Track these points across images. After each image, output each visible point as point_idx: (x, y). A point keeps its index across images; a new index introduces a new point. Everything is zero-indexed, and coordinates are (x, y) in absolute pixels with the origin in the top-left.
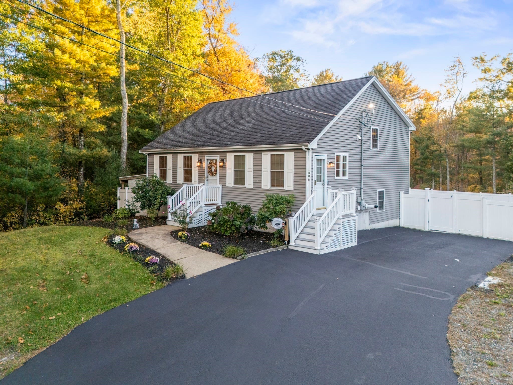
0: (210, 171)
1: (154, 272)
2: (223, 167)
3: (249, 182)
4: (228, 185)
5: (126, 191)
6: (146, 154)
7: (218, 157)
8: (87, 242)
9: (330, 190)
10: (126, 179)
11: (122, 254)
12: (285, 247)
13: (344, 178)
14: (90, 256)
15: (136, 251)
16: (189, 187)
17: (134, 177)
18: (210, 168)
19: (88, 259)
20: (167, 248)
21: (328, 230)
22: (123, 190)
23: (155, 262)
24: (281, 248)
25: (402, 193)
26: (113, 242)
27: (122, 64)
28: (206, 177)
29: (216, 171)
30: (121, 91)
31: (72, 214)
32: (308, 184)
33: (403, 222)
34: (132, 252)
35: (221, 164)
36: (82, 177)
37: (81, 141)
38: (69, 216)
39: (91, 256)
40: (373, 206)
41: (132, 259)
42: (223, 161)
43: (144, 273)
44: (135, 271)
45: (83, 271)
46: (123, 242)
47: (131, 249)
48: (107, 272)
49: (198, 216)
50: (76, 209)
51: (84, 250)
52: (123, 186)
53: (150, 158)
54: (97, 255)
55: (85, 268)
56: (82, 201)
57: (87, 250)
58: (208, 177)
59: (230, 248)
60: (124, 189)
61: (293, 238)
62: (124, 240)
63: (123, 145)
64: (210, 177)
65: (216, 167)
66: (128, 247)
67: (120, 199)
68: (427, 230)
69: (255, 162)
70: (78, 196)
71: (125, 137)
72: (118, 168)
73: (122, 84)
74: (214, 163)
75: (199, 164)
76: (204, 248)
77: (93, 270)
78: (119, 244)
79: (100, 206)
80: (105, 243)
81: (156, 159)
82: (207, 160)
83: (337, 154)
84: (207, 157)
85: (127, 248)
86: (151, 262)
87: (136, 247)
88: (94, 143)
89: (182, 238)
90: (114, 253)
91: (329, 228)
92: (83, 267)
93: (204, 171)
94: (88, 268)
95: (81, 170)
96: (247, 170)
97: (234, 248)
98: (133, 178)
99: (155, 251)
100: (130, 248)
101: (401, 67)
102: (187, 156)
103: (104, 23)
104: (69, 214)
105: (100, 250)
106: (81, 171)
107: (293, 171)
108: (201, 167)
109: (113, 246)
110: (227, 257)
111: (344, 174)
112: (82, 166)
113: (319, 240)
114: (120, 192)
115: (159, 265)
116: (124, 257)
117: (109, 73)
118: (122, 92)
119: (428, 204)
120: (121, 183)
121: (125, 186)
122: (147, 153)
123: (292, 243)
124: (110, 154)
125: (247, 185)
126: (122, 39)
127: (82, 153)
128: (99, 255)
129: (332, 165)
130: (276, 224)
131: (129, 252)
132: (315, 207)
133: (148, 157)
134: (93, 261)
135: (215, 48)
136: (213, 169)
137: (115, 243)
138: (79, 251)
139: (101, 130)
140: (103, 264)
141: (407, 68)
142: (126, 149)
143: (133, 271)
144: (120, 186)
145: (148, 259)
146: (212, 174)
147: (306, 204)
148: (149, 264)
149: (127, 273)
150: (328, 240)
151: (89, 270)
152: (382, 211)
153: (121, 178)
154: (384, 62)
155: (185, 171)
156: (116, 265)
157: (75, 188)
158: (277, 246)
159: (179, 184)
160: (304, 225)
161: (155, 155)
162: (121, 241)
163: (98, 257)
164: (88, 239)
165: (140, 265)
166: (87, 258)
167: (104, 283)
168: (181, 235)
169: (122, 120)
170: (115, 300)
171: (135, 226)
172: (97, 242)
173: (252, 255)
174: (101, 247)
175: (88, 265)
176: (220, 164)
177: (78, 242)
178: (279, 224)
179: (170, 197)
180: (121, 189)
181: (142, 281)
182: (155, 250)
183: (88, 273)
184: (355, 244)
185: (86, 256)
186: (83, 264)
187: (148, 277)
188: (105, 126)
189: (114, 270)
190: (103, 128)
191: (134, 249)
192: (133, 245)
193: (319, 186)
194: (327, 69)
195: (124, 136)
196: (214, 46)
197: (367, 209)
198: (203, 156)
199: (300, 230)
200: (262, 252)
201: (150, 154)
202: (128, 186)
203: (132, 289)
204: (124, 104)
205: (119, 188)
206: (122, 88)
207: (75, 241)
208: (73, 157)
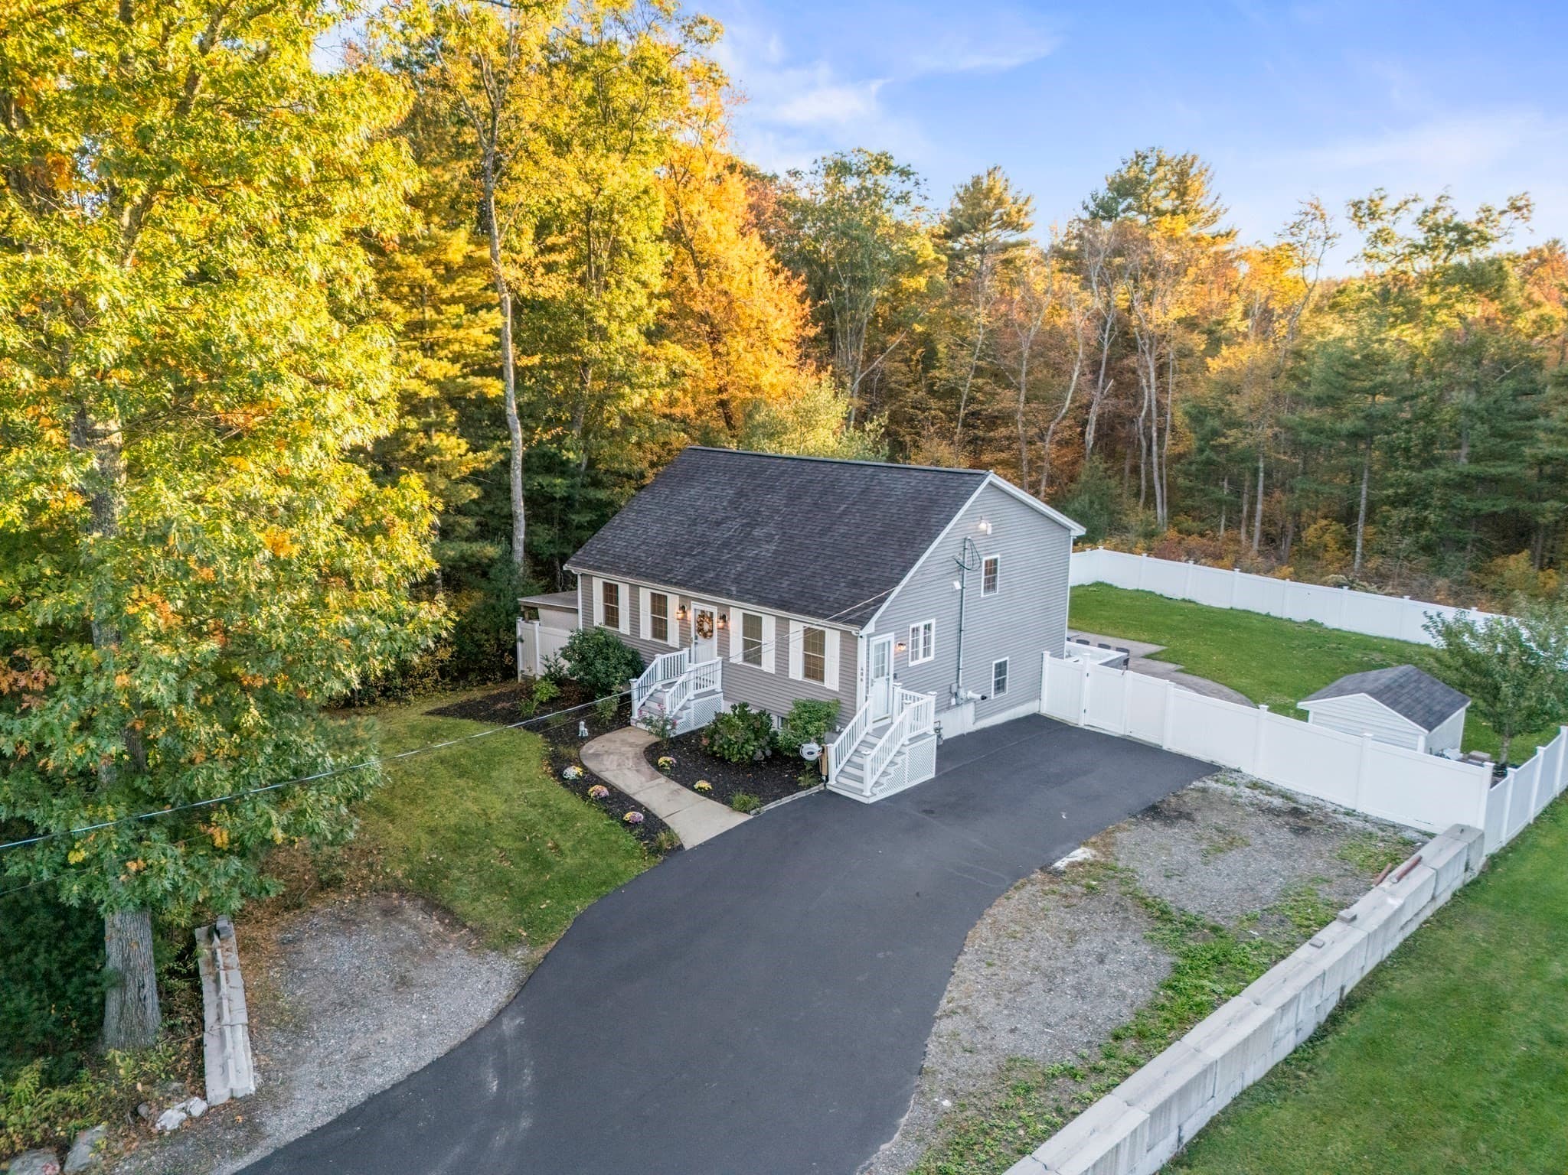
0: (700, 630)
1: (641, 838)
2: (724, 630)
3: (768, 664)
4: (732, 660)
5: (534, 628)
7: (714, 611)
8: (523, 775)
9: (898, 690)
10: (532, 604)
11: (589, 805)
12: (821, 786)
13: (928, 659)
14: (542, 806)
15: (607, 798)
16: (665, 660)
17: (549, 601)
18: (701, 625)
19: (542, 813)
21: (892, 755)
22: (528, 625)
23: (639, 821)
24: (815, 789)
25: (1047, 654)
26: (566, 777)
28: (693, 638)
29: (711, 631)
30: (508, 416)
32: (861, 686)
33: (1047, 706)
34: (601, 801)
35: (721, 624)
40: (979, 696)
41: (604, 814)
42: (723, 618)
43: (628, 840)
44: (615, 837)
45: (547, 835)
46: (580, 776)
47: (599, 795)
48: (578, 837)
51: (528, 794)
52: (528, 617)
54: (553, 805)
55: (546, 830)
57: (532, 793)
58: (696, 638)
59: (739, 797)
60: (531, 623)
61: (834, 772)
63: (515, 524)
64: (701, 640)
65: (710, 624)
66: (593, 791)
67: (522, 642)
68: (1081, 725)
69: (778, 633)
71: (520, 509)
73: (508, 401)
74: (707, 618)
75: (680, 616)
76: (701, 792)
78: (574, 781)
80: (552, 778)
81: (597, 583)
82: (696, 610)
83: (912, 626)
84: (694, 605)
85: (591, 792)
86: (634, 821)
87: (605, 792)
89: (665, 768)
90: (573, 800)
91: (889, 759)
92: (543, 827)
93: (689, 627)
96: (764, 642)
97: (746, 798)
98: (549, 605)
99: (632, 799)
100: (597, 793)
101: (1193, 171)
102: (658, 595)
105: (552, 794)
107: (839, 660)
108: (684, 620)
109: (570, 789)
110: (735, 810)
111: (926, 653)
113: (870, 781)
114: (521, 627)
115: (644, 825)
116: (592, 810)
118: (509, 419)
119: (1087, 682)
120: (522, 609)
123: (832, 782)
125: (764, 668)
128: (555, 805)
129: (903, 648)
130: (810, 752)
131: (598, 802)
132: (870, 719)
134: (551, 816)
136: (706, 627)
137: (570, 781)
138: (522, 796)
139: (472, 498)
140: (569, 824)
141: (1209, 174)
142: (523, 533)
143: (613, 838)
144: (521, 615)
145: (628, 816)
146: (705, 636)
147: (855, 719)
148: (631, 824)
149: (605, 839)
150: (884, 780)
151: (553, 833)
152: (1002, 695)
153: (522, 600)
154: (1152, 150)
155: (654, 619)
156: (586, 824)
158: (809, 787)
160: (851, 751)
161: (594, 578)
162: (576, 775)
163: (555, 809)
165: (619, 825)
166: (540, 810)
167: (582, 858)
168: (664, 763)
169: (512, 475)
170: (604, 883)
171: (582, 732)
172: (540, 776)
173: (772, 806)
174: (550, 788)
175: (547, 824)
176: (717, 624)
177: (510, 775)
178: (814, 752)
179: (635, 682)
180: (524, 621)
181: (629, 854)
182: (632, 797)
183: (554, 839)
184: (932, 775)
185: (536, 806)
186: (540, 821)
187: (635, 847)
188: (479, 489)
189: (586, 833)
190: (475, 493)
191: (603, 794)
192: (600, 788)
193: (880, 685)
194: (991, 168)
197: (968, 701)
198: (688, 602)
199: (845, 759)
200: (786, 800)
201: (584, 574)
202: (538, 621)
203: (621, 867)
204: (515, 443)
205: (520, 619)
206: (508, 410)
207: (503, 770)
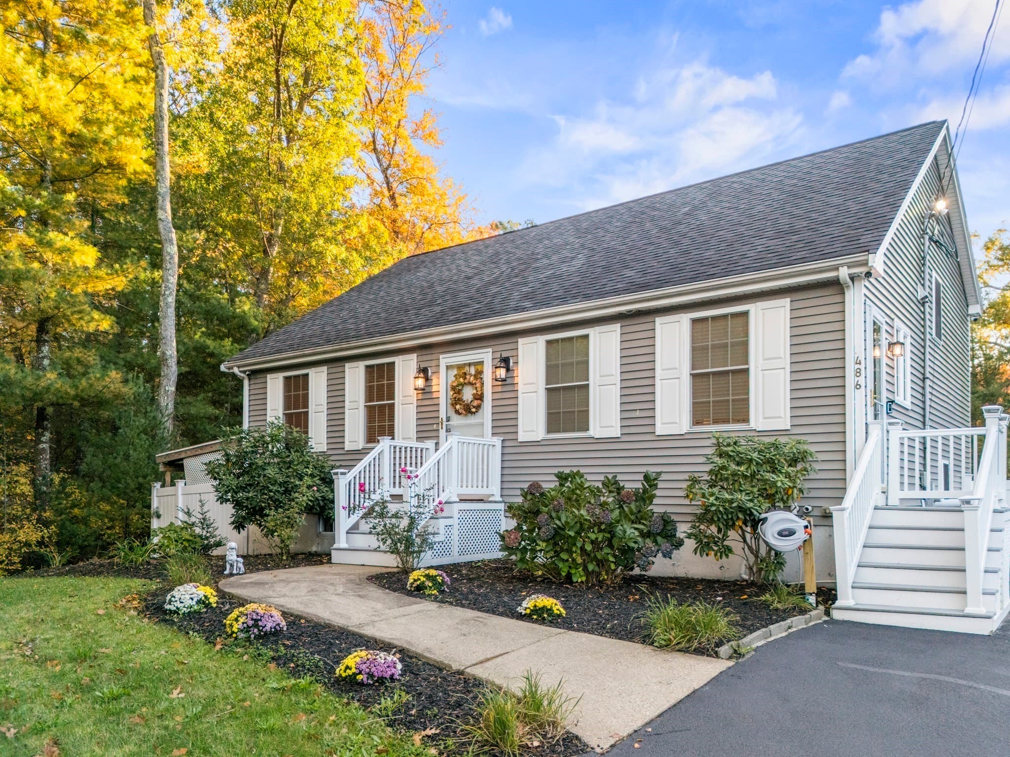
0: (456, 401)
2: (507, 384)
3: (604, 421)
4: (523, 436)
5: (177, 491)
6: (242, 375)
7: (486, 356)
8: (58, 613)
10: (177, 457)
11: (218, 647)
14: (72, 659)
15: (276, 633)
16: (395, 447)
17: (201, 448)
18: (459, 392)
19: (63, 674)
20: (398, 621)
22: (168, 490)
23: (387, 676)
26: (167, 607)
27: (160, 147)
28: (444, 419)
29: (480, 397)
30: (160, 222)
31: (16, 560)
34: (258, 637)
35: (501, 375)
36: (46, 459)
37: (43, 358)
38: (7, 564)
39: (79, 658)
41: (272, 666)
42: (505, 363)
44: (309, 722)
45: (38, 731)
46: (208, 606)
47: (256, 625)
48: (166, 728)
49: (442, 531)
50: (27, 544)
51: (47, 640)
52: (168, 478)
53: (253, 387)
54: (108, 656)
55: (50, 717)
56: (46, 524)
57: (58, 637)
58: (448, 419)
60: (173, 484)
62: (213, 600)
63: (164, 371)
64: (456, 420)
65: (478, 385)
66: (242, 620)
67: (159, 516)
69: (626, 353)
70: (34, 510)
71: (170, 349)
72: (152, 431)
73: (160, 202)
74: (471, 375)
75: (421, 383)
77: (90, 722)
78: (192, 616)
79: (99, 537)
80: (133, 613)
81: (275, 385)
82: (448, 368)
84: (446, 359)
85: (235, 621)
86: (370, 675)
87: (275, 618)
88: (79, 361)
89: (427, 592)
90: (179, 644)
92: (38, 708)
93: (435, 402)
94: (66, 716)
95: (43, 439)
96: (594, 380)
98: (200, 452)
99: (354, 634)
100: (251, 623)
102: (378, 365)
103: (109, 20)
104: (7, 557)
105: (118, 637)
106: (43, 442)
107: (788, 361)
108: (426, 391)
109: (173, 623)
112: (45, 429)
114: (159, 496)
115: (413, 690)
116: (232, 661)
117: (124, 161)
118: (161, 226)
120: (161, 468)
121: (172, 479)
122: (244, 372)
124: (128, 391)
125: (596, 430)
126: (160, 78)
127: (43, 383)
128: (116, 655)
130: (780, 534)
131: (248, 639)
133: (246, 383)
134: (86, 680)
135: (387, 169)
136: (468, 394)
137: (175, 612)
138: (26, 645)
139: (101, 328)
140: (140, 695)
142: (175, 385)
143: (302, 723)
144: (160, 477)
145: (352, 662)
146: (467, 410)
148: (362, 684)
149: (271, 731)
151: (66, 724)
153: (162, 456)
155: (370, 410)
156: (202, 693)
157: (25, 488)
159: (350, 452)
161: (269, 376)
162: (199, 602)
163: (109, 665)
164: (63, 605)
165: (319, 688)
166: (58, 668)
168: (423, 579)
169: (161, 304)
171: (232, 566)
172: (101, 612)
174: (119, 626)
175: (62, 701)
177: (23, 614)
178: (791, 533)
179: (343, 474)
180: (163, 486)
182: (356, 630)
183: (63, 740)
185: (51, 660)
186: (39, 694)
188: (113, 318)
189: (198, 717)
190: (105, 324)
191: (269, 625)
192: (261, 612)
195: (168, 348)
196: (385, 165)
198: (434, 357)
201: (253, 374)
202: (183, 478)
204: (168, 258)
205: (158, 485)
206: (160, 214)
207: (12, 610)
208: (18, 391)
